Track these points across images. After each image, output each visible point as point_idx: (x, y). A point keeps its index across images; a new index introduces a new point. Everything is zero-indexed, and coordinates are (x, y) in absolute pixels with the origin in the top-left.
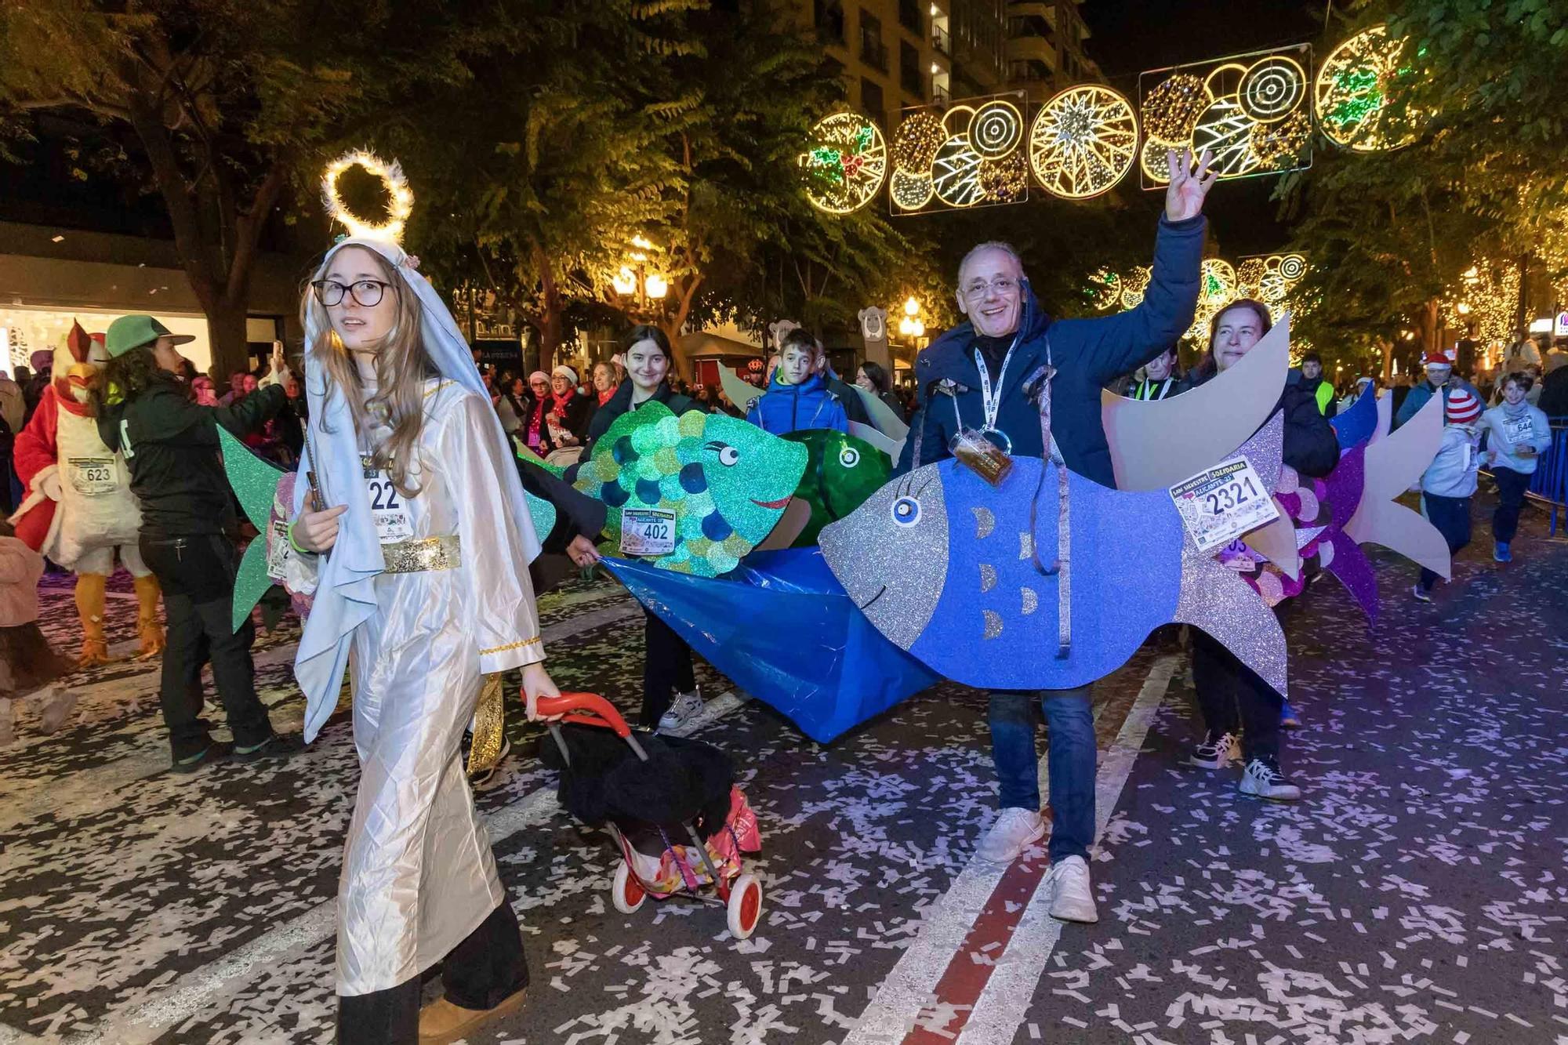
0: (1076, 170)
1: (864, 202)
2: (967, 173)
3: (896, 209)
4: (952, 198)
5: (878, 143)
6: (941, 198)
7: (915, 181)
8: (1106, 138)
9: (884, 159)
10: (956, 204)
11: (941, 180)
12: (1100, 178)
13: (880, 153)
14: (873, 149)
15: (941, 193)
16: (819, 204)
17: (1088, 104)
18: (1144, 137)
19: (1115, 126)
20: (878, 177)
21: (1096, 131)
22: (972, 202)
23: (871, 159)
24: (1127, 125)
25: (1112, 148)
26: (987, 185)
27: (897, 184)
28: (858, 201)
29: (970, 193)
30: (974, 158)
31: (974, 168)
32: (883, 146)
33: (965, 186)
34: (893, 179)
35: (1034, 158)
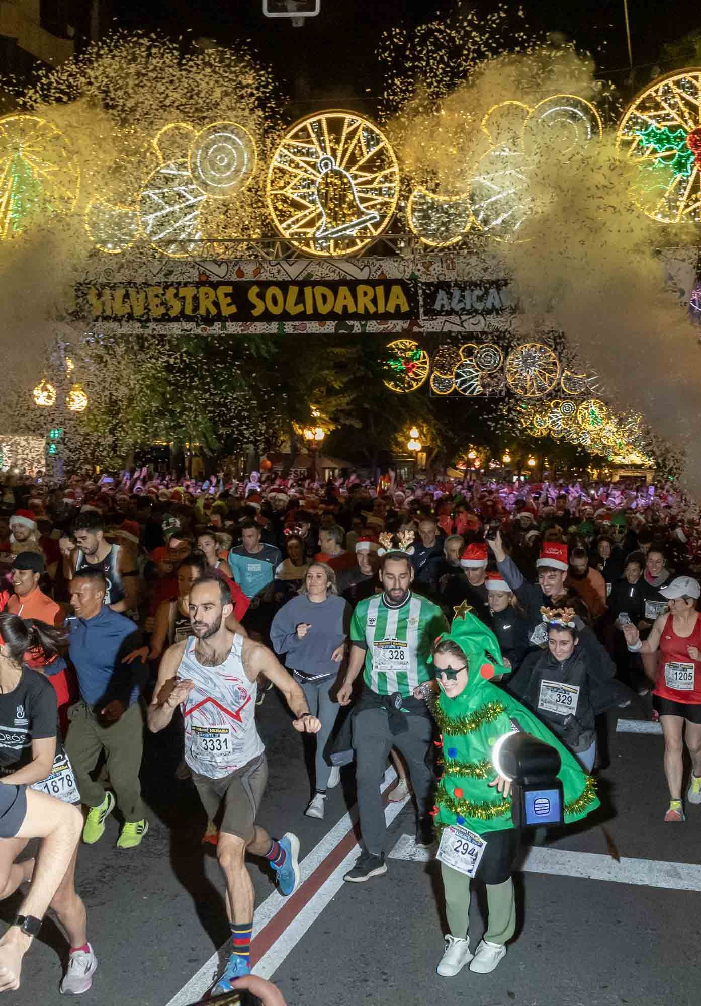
0: (529, 383)
1: (415, 387)
2: (473, 378)
3: (434, 393)
4: (465, 390)
5: (424, 357)
6: (459, 390)
7: (445, 379)
8: (544, 369)
9: (427, 366)
10: (467, 394)
11: (459, 381)
12: (541, 389)
13: (425, 363)
14: (422, 360)
15: (459, 387)
16: (390, 385)
17: (535, 352)
18: (563, 372)
19: (548, 363)
20: (424, 374)
21: (539, 365)
22: (475, 394)
23: (420, 365)
24: (555, 364)
25: (547, 374)
26: (484, 386)
27: (434, 380)
28: (412, 386)
29: (475, 389)
30: (477, 371)
31: (477, 376)
32: (427, 359)
33: (472, 384)
34: (432, 377)
35: (508, 376)
